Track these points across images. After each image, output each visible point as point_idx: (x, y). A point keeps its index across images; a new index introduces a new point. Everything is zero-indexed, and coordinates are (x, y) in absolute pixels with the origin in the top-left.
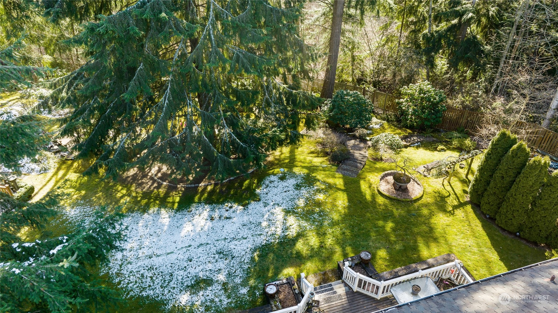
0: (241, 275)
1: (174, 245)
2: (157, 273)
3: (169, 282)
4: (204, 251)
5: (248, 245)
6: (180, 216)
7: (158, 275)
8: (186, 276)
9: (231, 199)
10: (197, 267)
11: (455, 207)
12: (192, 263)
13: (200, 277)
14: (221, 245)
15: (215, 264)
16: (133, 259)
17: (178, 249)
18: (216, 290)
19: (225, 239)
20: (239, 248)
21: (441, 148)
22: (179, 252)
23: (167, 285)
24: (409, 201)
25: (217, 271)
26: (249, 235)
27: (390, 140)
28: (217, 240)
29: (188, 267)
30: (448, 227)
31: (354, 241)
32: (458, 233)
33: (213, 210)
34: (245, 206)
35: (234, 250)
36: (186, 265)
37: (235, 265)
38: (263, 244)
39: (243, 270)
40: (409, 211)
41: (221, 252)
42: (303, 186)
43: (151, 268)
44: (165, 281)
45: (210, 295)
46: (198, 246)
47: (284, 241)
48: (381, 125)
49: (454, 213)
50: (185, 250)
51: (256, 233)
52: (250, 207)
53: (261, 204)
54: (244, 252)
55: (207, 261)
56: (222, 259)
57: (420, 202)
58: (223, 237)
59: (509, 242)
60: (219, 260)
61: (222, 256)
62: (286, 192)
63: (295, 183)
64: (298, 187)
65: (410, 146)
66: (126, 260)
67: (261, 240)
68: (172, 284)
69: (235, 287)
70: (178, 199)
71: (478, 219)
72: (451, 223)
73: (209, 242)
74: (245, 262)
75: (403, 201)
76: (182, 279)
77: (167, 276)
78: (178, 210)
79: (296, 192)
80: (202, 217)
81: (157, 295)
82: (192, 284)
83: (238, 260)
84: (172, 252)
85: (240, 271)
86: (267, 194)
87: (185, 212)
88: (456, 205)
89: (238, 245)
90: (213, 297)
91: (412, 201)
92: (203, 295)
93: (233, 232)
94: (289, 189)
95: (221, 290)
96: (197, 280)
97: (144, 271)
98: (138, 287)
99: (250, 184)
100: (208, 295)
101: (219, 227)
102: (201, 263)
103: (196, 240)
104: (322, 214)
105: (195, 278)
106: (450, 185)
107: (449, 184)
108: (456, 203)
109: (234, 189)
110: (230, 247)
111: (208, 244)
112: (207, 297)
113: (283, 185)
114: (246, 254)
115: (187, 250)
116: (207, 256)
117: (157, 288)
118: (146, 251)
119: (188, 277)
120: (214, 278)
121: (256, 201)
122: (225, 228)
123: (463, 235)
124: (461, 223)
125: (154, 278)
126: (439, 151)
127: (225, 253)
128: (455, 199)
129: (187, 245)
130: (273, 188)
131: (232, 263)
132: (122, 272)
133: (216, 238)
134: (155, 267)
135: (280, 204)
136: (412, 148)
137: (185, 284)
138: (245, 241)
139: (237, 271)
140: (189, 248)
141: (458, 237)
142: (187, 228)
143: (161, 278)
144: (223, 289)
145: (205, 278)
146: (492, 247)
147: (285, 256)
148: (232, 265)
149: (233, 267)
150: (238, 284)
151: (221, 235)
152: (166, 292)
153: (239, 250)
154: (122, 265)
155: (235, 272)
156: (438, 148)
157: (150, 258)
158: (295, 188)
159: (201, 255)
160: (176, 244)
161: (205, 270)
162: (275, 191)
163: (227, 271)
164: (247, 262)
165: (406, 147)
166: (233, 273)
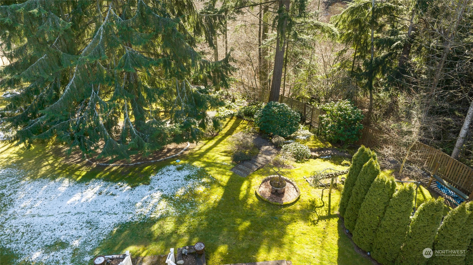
0: (94, 245)
1: (58, 209)
2: (29, 230)
3: (34, 239)
4: (77, 219)
5: (115, 220)
6: (77, 187)
7: (30, 232)
8: (50, 237)
9: (126, 179)
10: (64, 231)
11: (321, 218)
12: (62, 227)
13: (60, 240)
14: (93, 216)
15: (79, 231)
16: (20, 215)
17: (59, 213)
18: (66, 254)
19: (100, 211)
20: (105, 221)
21: (346, 162)
22: (58, 216)
23: (32, 242)
24: (278, 205)
25: (77, 237)
26: (121, 212)
27: (297, 149)
28: (93, 212)
29: (57, 229)
30: (303, 235)
31: (207, 233)
32: (309, 243)
33: (105, 186)
34: (133, 187)
35: (101, 223)
36: (56, 228)
37: (94, 235)
38: (127, 221)
39: (98, 241)
40: (273, 215)
41: (90, 222)
42: (193, 178)
43: (28, 225)
44: (32, 238)
45: (59, 257)
46: (75, 214)
47: (147, 222)
48: (308, 137)
49: (317, 223)
50: (63, 215)
51: (128, 211)
52: (137, 189)
53: (148, 187)
54: (108, 225)
55: (74, 227)
56: (87, 228)
57: (290, 208)
58: (99, 210)
59: (358, 260)
60: (85, 228)
61: (89, 225)
62: (175, 180)
63: (188, 174)
64: (188, 178)
65: (319, 157)
66: (14, 215)
67: (128, 218)
68: (35, 242)
69: (83, 254)
70: (84, 173)
71: (339, 233)
72: (307, 232)
73: (86, 212)
74: (104, 234)
75: (273, 205)
76: (46, 239)
77: (36, 234)
78: (78, 182)
79: (184, 182)
80: (93, 190)
81: (17, 249)
82: (51, 244)
83: (99, 231)
84: (53, 215)
85: (95, 241)
86: (158, 180)
87: (84, 185)
88: (324, 216)
89: (107, 219)
90: (60, 259)
91: (282, 205)
92: (53, 256)
93: (110, 207)
94: (179, 178)
95: (70, 254)
96: (57, 242)
97: (21, 227)
98: (8, 239)
99: (149, 170)
100: (57, 257)
101: (101, 201)
102: (68, 228)
103: (77, 208)
104: (193, 205)
105: (56, 240)
106: (330, 197)
107: (328, 196)
108: (324, 214)
109: (134, 171)
110: (100, 219)
111: (84, 213)
112: (55, 258)
113: (177, 174)
114: (109, 227)
115: (65, 215)
116: (77, 223)
117: (21, 243)
118: (34, 211)
119: (52, 238)
120: (70, 243)
121: (145, 184)
122: (105, 203)
123: (314, 245)
124: (318, 233)
125: (25, 234)
126: (342, 165)
127: (92, 224)
128: (326, 211)
129: (67, 211)
130: (167, 176)
131: (93, 232)
132: (4, 225)
133: (93, 210)
134: (31, 225)
135: (163, 190)
136: (320, 160)
137: (45, 244)
138: (114, 216)
139: (92, 241)
140: (67, 214)
141: (307, 246)
142: (77, 197)
143: (30, 235)
144: (73, 253)
145: (64, 241)
146: (336, 262)
147: (140, 235)
148: (92, 234)
149: (92, 236)
150: (87, 252)
151: (98, 208)
152: (27, 247)
153: (105, 223)
154: (8, 219)
155: (91, 241)
156: (343, 162)
157: (33, 217)
158: (185, 179)
159: (73, 221)
160: (59, 209)
161: (68, 234)
162: (167, 178)
163: (85, 238)
164: (105, 235)
165: (315, 158)
166: (89, 242)
